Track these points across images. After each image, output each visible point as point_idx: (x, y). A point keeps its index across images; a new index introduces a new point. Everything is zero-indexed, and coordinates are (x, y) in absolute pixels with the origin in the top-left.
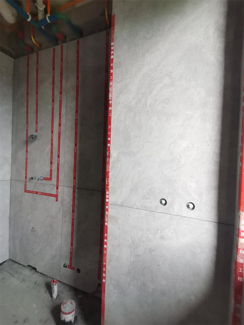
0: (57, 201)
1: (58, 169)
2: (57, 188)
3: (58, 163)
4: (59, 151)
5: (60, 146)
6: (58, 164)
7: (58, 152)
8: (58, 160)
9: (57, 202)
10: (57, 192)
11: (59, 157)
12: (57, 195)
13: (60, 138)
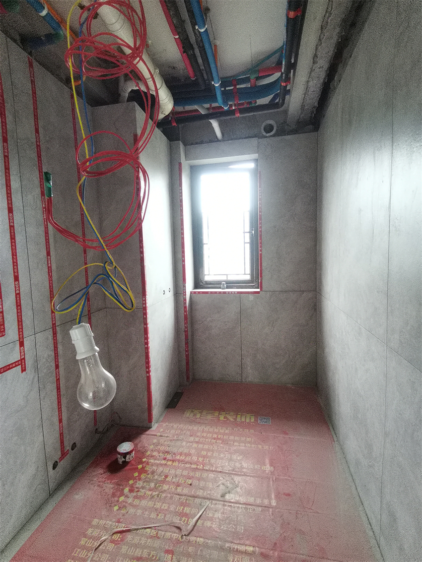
0: (23, 370)
1: (19, 305)
2: (22, 344)
3: (18, 292)
4: (15, 267)
5: (16, 255)
6: (18, 295)
7: (14, 269)
8: (15, 287)
9: (24, 373)
10: (22, 353)
11: (16, 278)
12: (24, 359)
13: (14, 239)
